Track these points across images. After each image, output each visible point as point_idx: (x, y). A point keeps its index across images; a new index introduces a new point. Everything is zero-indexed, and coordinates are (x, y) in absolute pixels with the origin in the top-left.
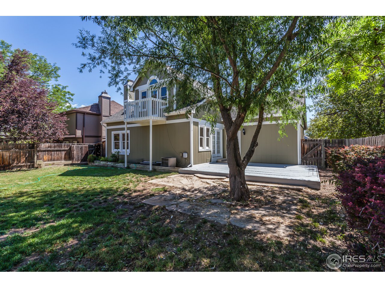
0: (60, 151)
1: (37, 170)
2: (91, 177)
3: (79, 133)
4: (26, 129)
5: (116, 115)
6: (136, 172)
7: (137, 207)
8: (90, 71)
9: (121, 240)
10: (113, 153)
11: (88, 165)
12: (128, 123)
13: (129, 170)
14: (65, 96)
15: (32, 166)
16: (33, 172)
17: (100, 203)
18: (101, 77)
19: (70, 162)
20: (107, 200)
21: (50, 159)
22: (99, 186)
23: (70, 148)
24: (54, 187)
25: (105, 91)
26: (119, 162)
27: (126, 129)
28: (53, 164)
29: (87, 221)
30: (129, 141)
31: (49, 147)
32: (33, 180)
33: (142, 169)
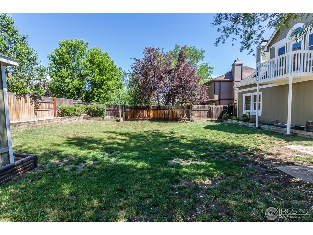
0: (204, 110)
1: (192, 122)
2: (224, 132)
3: (216, 97)
4: (186, 97)
5: (247, 79)
6: (269, 133)
7: (270, 172)
8: (224, 42)
9: (251, 201)
10: (244, 114)
11: (223, 123)
12: (260, 85)
13: (259, 130)
14: (207, 70)
15: (189, 120)
16: (189, 124)
17: (231, 156)
18: (233, 45)
19: (210, 119)
20: (237, 155)
21: (198, 116)
22: (230, 141)
23: (210, 109)
24: (200, 136)
25: (238, 59)
26: (250, 122)
27: (257, 91)
28: (200, 120)
29: (220, 169)
30: (261, 102)
31: (198, 108)
32: (189, 129)
33: (276, 131)
